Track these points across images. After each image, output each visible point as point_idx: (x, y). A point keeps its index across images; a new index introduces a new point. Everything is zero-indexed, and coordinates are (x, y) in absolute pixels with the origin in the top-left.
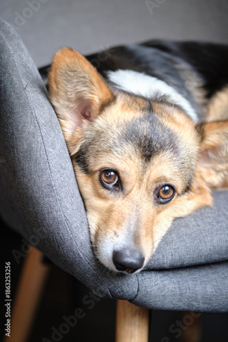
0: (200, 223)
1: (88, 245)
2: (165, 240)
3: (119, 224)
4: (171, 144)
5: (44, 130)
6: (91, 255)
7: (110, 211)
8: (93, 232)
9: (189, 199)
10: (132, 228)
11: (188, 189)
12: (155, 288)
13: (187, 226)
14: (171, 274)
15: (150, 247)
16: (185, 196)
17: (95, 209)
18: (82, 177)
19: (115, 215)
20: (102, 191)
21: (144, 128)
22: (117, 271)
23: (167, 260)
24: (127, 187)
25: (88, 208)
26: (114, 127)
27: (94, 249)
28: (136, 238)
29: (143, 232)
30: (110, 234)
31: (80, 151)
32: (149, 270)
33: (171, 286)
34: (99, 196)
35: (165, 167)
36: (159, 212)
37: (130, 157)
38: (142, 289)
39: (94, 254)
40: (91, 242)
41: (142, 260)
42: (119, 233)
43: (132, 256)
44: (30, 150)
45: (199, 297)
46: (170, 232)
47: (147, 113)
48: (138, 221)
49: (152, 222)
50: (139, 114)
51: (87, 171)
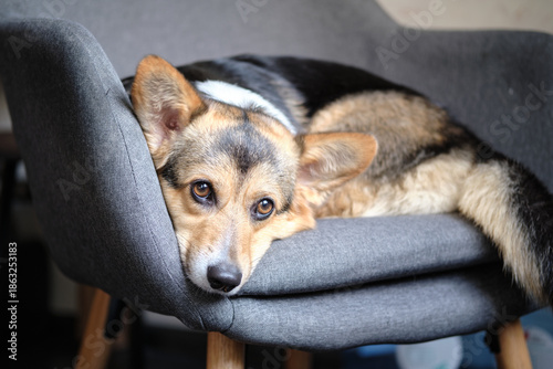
0: (301, 245)
1: (178, 265)
2: (263, 262)
3: (213, 239)
4: (269, 155)
5: (128, 139)
6: (182, 277)
7: (202, 226)
8: (184, 250)
9: (289, 220)
10: (228, 243)
11: (287, 207)
12: (253, 315)
13: (287, 248)
14: (270, 303)
15: (248, 266)
16: (284, 216)
17: (185, 226)
18: (171, 193)
19: (208, 230)
20: (195, 205)
21: (239, 137)
22: (211, 290)
23: (266, 283)
24: (222, 201)
25: (177, 227)
26: (207, 135)
27: (185, 269)
28: (232, 253)
29: (239, 248)
30: (204, 250)
31: (167, 163)
32: (247, 295)
33: (270, 316)
34: (191, 212)
35: (262, 181)
36: (256, 230)
37: (225, 167)
38: (238, 316)
39: (185, 275)
40: (182, 262)
41: (239, 276)
42: (213, 248)
43: (228, 271)
44: (112, 161)
45: (301, 328)
46: (268, 253)
47: (242, 122)
48: (234, 236)
49: (250, 239)
50: (234, 123)
51: (177, 185)
